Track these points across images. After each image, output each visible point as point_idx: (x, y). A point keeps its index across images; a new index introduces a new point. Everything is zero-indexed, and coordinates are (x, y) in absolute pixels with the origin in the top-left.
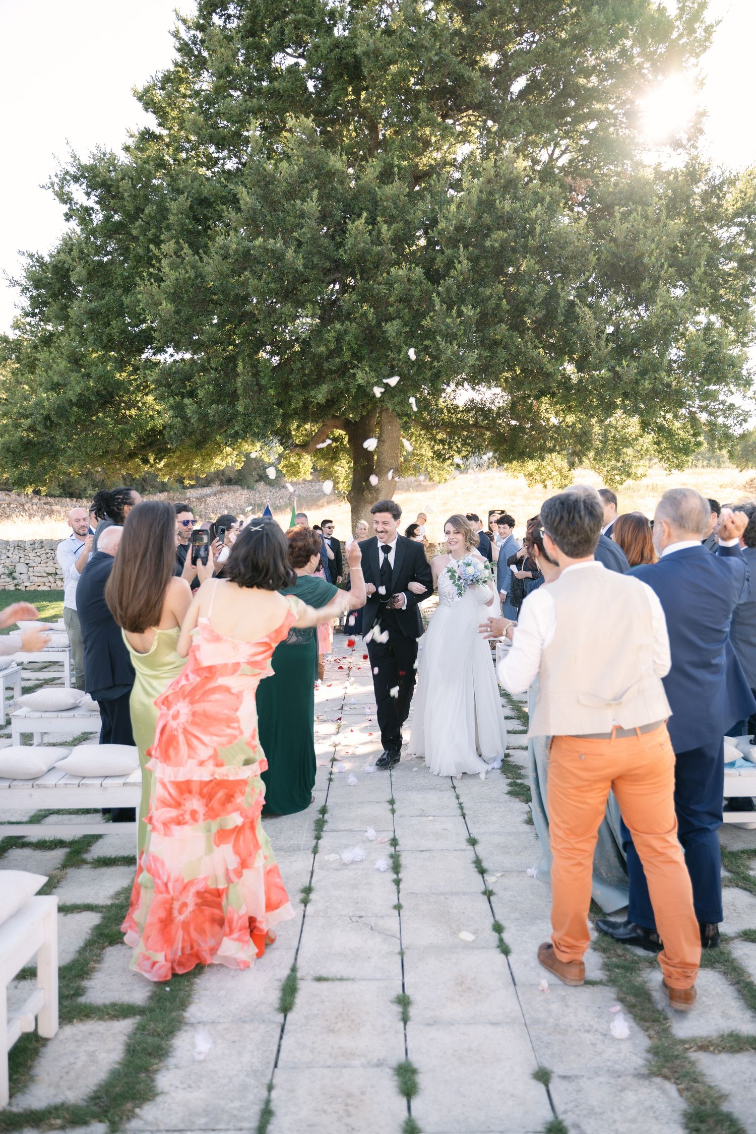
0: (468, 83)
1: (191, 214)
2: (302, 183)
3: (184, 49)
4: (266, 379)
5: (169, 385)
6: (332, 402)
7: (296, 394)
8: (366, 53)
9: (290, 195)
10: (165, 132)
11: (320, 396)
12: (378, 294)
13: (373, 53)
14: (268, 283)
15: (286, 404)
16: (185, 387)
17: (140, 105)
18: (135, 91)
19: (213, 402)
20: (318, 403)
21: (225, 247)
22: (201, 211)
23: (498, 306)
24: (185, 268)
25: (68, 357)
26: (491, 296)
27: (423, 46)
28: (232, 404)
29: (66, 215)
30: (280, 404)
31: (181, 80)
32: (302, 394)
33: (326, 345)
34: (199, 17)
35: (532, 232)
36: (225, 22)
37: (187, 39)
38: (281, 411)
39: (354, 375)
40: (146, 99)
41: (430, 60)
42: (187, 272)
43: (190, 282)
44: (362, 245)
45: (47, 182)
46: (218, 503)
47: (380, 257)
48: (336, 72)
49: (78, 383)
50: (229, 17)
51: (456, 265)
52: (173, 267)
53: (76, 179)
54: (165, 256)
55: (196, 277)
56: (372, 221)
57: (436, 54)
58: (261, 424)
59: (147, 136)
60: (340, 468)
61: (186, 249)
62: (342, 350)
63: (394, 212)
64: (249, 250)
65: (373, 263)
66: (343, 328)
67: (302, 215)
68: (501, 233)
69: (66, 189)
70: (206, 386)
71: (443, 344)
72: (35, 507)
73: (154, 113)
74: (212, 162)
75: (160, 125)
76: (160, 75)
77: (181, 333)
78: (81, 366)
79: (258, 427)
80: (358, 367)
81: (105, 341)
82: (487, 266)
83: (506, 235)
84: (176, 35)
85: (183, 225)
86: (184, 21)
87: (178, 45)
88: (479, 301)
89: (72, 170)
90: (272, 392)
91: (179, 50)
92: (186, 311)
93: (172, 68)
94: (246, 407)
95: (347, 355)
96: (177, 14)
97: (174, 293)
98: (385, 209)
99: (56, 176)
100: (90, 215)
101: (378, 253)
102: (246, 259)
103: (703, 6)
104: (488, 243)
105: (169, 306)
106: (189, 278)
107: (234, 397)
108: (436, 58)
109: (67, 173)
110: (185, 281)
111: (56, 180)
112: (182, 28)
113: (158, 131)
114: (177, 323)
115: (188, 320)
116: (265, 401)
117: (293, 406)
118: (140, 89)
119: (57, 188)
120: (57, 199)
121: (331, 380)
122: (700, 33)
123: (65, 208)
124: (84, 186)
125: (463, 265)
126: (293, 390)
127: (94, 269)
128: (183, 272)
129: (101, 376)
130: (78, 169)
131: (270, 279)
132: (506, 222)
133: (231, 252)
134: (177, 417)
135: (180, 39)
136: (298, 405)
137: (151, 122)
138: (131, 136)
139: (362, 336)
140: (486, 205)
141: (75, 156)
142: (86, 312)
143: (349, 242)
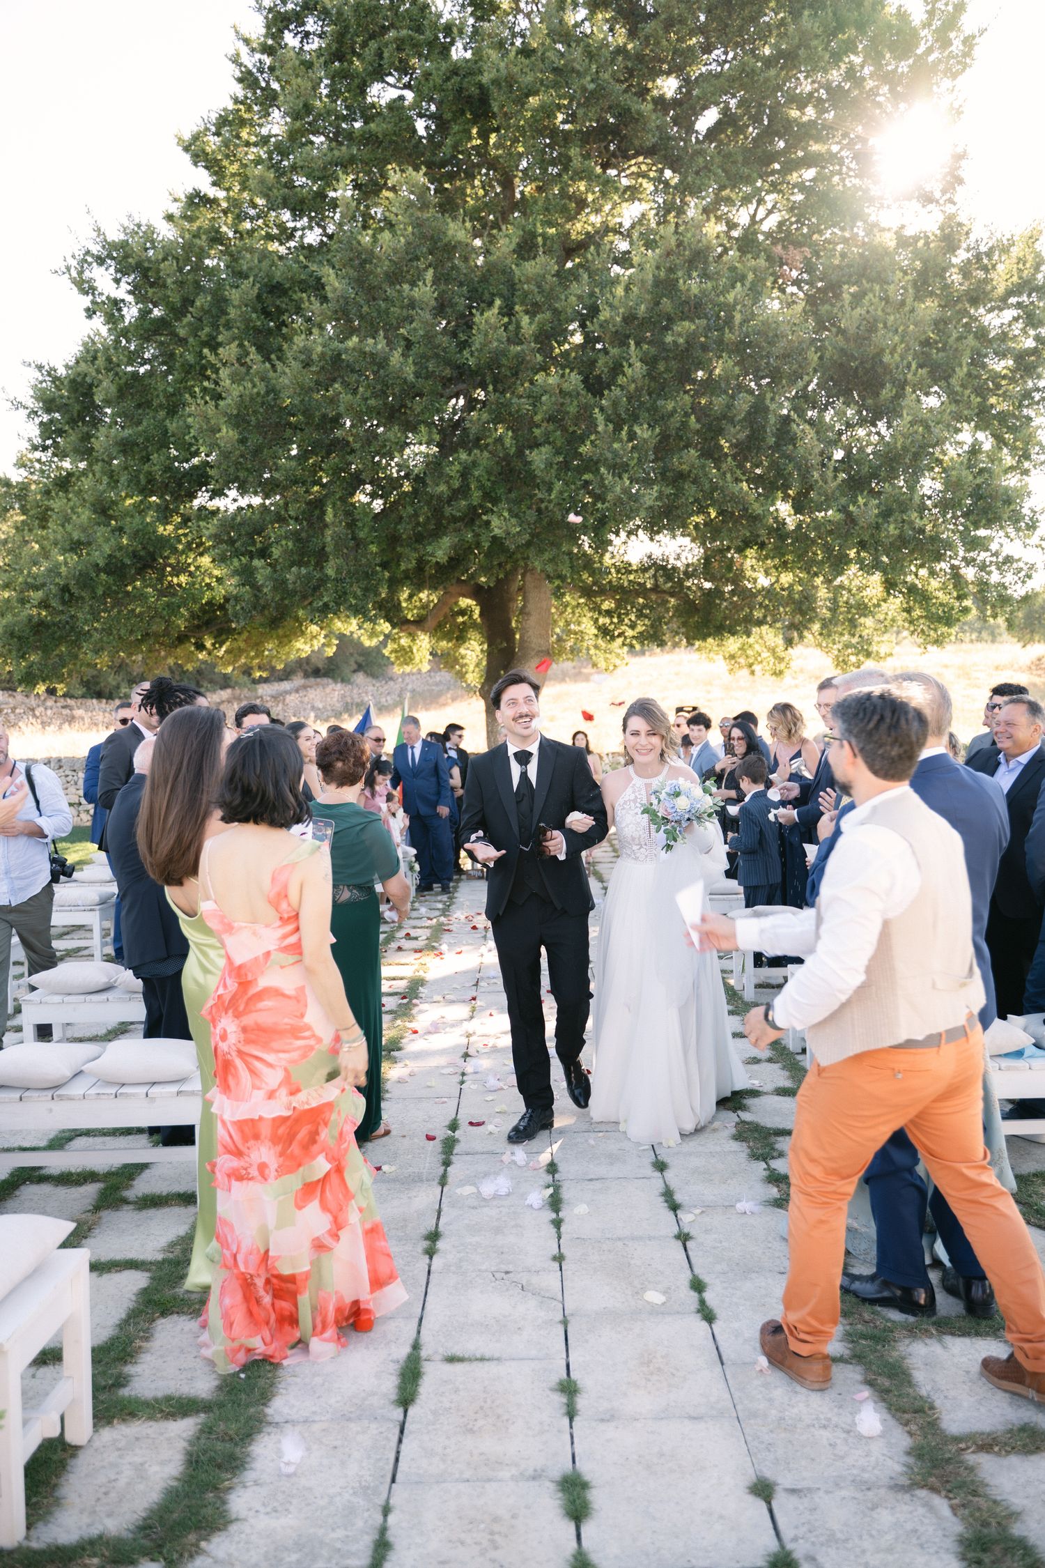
0: (637, 120)
1: (259, 306)
2: (410, 260)
3: (247, 79)
4: (366, 530)
5: (232, 542)
6: (456, 562)
7: (407, 550)
8: (495, 82)
9: (395, 277)
10: (221, 194)
11: (440, 553)
12: (517, 411)
13: (506, 80)
14: (366, 399)
15: (393, 565)
16: (254, 543)
17: (187, 158)
18: (180, 139)
19: (292, 564)
20: (437, 563)
21: (306, 351)
22: (272, 302)
23: (684, 425)
24: (252, 381)
25: (93, 505)
26: (674, 411)
27: (573, 70)
28: (320, 565)
29: (87, 310)
30: (384, 566)
31: (243, 123)
32: (415, 550)
33: (447, 482)
34: (266, 36)
35: (729, 321)
36: (301, 42)
37: (250, 66)
38: (387, 574)
39: (488, 523)
40: (196, 150)
41: (584, 89)
42: (254, 386)
43: (259, 400)
44: (495, 344)
45: (62, 266)
46: (302, 702)
47: (520, 360)
48: (454, 108)
49: (107, 540)
50: (307, 35)
51: (626, 369)
52: (236, 378)
53: (100, 261)
54: (224, 364)
55: (268, 393)
56: (508, 311)
57: (592, 81)
58: (359, 593)
59: (197, 200)
60: (469, 652)
61: (254, 355)
62: (470, 489)
63: (539, 298)
64: (339, 355)
65: (511, 369)
66: (470, 459)
67: (412, 304)
68: (686, 324)
69: (87, 275)
70: (284, 542)
71: (609, 479)
72: (49, 712)
73: (206, 167)
74: (286, 234)
75: (214, 184)
76: (214, 117)
77: (247, 470)
78: (111, 517)
79: (355, 597)
80: (493, 512)
81: (143, 482)
82: (668, 370)
83: (693, 327)
84: (236, 60)
85: (248, 321)
86: (247, 41)
87: (238, 74)
88: (657, 418)
89: (96, 249)
90: (374, 548)
91: (240, 80)
92: (254, 440)
93: (231, 106)
94: (339, 570)
95: (476, 496)
96: (237, 32)
97: (237, 416)
98: (526, 294)
99: (73, 257)
100: (120, 310)
101: (517, 355)
102: (335, 367)
103: (960, 8)
104: (669, 339)
105: (231, 433)
106: (258, 394)
107: (321, 557)
108: (592, 86)
109: (88, 252)
110: (252, 399)
111: (74, 263)
112: (244, 50)
113: (213, 192)
114: (242, 456)
115: (257, 452)
116: (364, 561)
117: (403, 567)
118: (187, 136)
119: (74, 274)
120: (75, 289)
121: (455, 530)
122: (957, 46)
123: (86, 301)
124: (112, 270)
125: (636, 369)
126: (402, 546)
127: (126, 384)
128: (250, 385)
129: (138, 531)
130: (104, 247)
131: (368, 394)
132: (693, 308)
133: (315, 357)
134: (244, 585)
135: (241, 65)
136: (410, 566)
137: (201, 180)
138: (176, 200)
139: (497, 469)
140: (665, 286)
141: (99, 230)
142: (116, 443)
143: (477, 341)
